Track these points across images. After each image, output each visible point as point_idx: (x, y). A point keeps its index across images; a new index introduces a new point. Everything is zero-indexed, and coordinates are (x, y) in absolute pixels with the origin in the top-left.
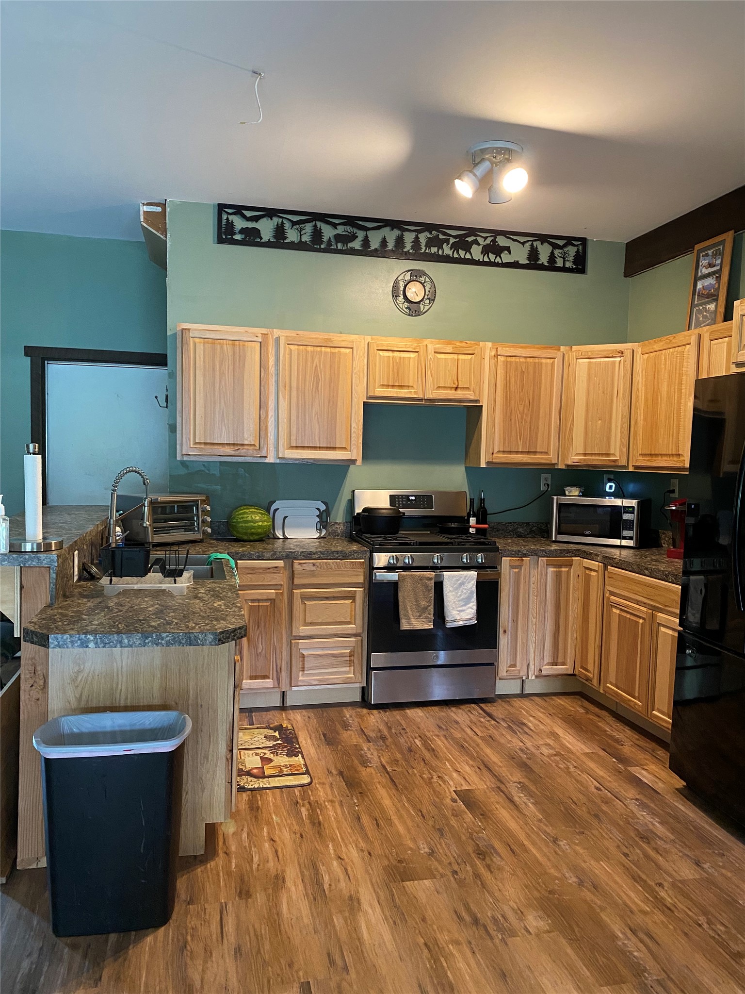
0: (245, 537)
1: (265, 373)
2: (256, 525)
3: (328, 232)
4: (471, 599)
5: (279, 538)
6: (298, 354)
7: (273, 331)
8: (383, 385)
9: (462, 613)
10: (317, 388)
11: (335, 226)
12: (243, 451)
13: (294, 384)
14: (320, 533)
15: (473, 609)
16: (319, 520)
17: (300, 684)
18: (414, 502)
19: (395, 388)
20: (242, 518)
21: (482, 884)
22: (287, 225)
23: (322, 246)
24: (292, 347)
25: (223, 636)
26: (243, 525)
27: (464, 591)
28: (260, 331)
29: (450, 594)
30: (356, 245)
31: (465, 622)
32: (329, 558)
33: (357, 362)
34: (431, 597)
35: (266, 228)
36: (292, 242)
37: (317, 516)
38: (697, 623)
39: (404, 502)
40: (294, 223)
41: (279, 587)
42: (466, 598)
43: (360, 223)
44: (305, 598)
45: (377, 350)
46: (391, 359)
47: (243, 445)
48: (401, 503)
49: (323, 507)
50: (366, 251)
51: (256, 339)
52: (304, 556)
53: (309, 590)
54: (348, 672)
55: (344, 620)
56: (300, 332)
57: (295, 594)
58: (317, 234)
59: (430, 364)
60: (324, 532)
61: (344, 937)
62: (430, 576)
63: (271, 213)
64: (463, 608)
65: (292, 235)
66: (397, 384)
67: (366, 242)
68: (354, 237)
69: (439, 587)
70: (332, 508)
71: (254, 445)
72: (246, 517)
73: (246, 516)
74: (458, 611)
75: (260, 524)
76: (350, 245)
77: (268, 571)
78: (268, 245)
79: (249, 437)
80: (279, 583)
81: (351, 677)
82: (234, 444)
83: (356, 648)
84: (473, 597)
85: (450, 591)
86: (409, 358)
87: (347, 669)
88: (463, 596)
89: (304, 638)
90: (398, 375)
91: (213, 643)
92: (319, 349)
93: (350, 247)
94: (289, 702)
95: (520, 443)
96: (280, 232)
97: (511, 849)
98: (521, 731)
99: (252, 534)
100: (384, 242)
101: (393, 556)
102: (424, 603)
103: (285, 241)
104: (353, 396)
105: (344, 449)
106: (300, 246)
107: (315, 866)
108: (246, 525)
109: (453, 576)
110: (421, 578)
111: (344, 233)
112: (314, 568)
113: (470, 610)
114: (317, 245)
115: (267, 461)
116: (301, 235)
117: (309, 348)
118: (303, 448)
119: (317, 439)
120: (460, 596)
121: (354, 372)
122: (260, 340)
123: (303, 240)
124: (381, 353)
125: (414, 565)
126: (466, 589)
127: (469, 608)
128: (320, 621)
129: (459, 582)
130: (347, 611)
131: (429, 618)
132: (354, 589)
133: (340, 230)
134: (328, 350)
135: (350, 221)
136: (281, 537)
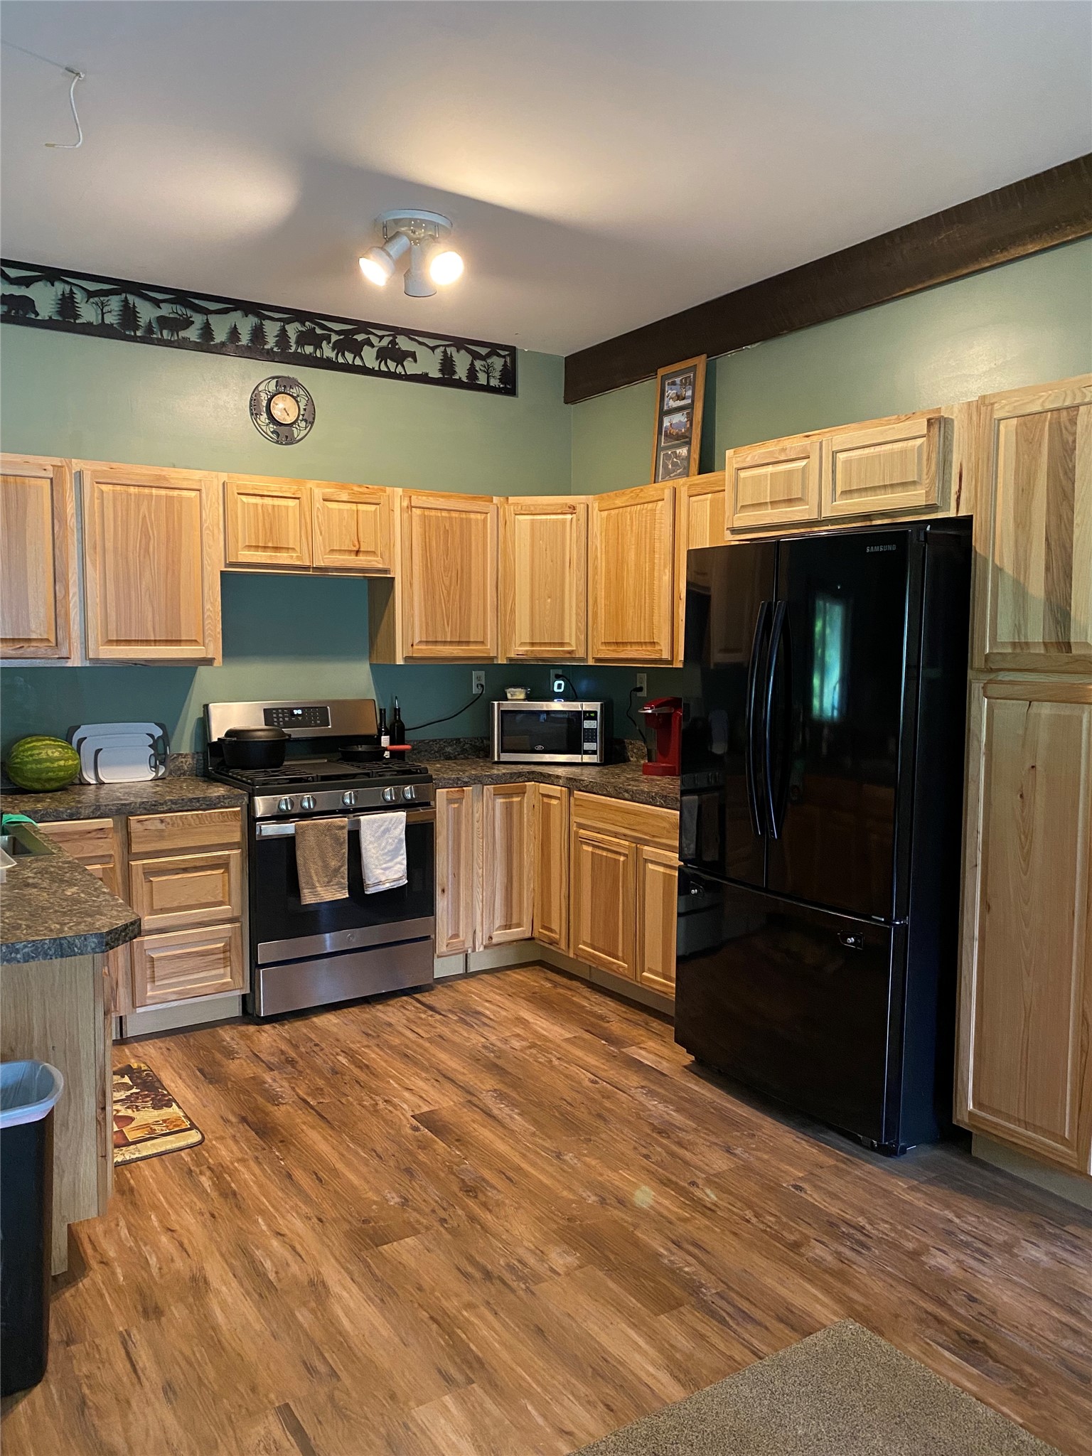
0: (37, 786)
1: (60, 527)
2: (56, 765)
3: (146, 312)
4: (400, 850)
5: (90, 784)
6: (115, 499)
7: (71, 462)
8: (250, 546)
9: (387, 872)
10: (147, 550)
11: (157, 303)
12: (29, 650)
13: (109, 545)
14: (157, 772)
15: (402, 864)
16: (153, 752)
17: (149, 1002)
18: (300, 718)
19: (269, 550)
20: (31, 755)
21: (482, 1227)
22: (79, 296)
23: (139, 334)
24: (104, 487)
25: (111, 938)
26: (34, 766)
27: (390, 841)
28: (48, 461)
29: (371, 846)
30: (192, 334)
31: (392, 884)
32: (185, 808)
33: (207, 511)
34: (344, 853)
35: (45, 298)
36: (90, 324)
37: (150, 746)
38: (692, 854)
39: (287, 719)
40: (90, 294)
41: (107, 859)
42: (392, 851)
43: (196, 301)
44: (149, 872)
45: (239, 494)
46: (260, 508)
47: (29, 640)
48: (281, 719)
49: (158, 732)
50: (206, 344)
51: (43, 474)
52: (145, 809)
53: (156, 860)
54: (223, 976)
55: (213, 900)
56: (114, 465)
57: (134, 868)
58: (129, 315)
59: (318, 517)
60: (162, 770)
61: (318, 1334)
62: (342, 824)
63: (52, 275)
64: (390, 864)
65: (88, 313)
66: (270, 545)
67: (207, 331)
68: (188, 323)
69: (354, 837)
70: (173, 734)
71: (48, 640)
72: (38, 754)
73: (37, 752)
74: (382, 869)
75: (62, 763)
76: (182, 334)
77: (89, 835)
78: (48, 324)
79: (38, 625)
80: (107, 853)
81: (229, 982)
82: (13, 640)
83: (233, 939)
84: (402, 848)
85: (371, 842)
86: (287, 507)
87: (221, 971)
88: (389, 848)
89: (150, 932)
90: (271, 532)
91: (97, 950)
92: (147, 491)
93: (183, 338)
94: (130, 1032)
95: (448, 630)
96: (67, 305)
97: (508, 1178)
98: (478, 1022)
99: (50, 780)
100: (234, 334)
101: (286, 800)
102: (334, 864)
103: (77, 322)
104: (205, 562)
105: (194, 642)
106: (102, 331)
107: (246, 1253)
108: (38, 766)
109: (375, 821)
110: (329, 828)
111: (171, 316)
112: (162, 826)
113: (399, 866)
114: (129, 330)
115: (70, 664)
116: (103, 314)
117: (132, 490)
118: (128, 642)
119: (151, 629)
120: (385, 847)
121: (205, 526)
122: (51, 476)
123: (107, 321)
124: (244, 498)
125: (317, 809)
126: (391, 838)
127: (397, 863)
128: (175, 904)
129: (382, 828)
130: (217, 886)
131: (342, 884)
132: (227, 852)
133: (166, 310)
134: (163, 492)
135: (181, 297)
136: (93, 782)
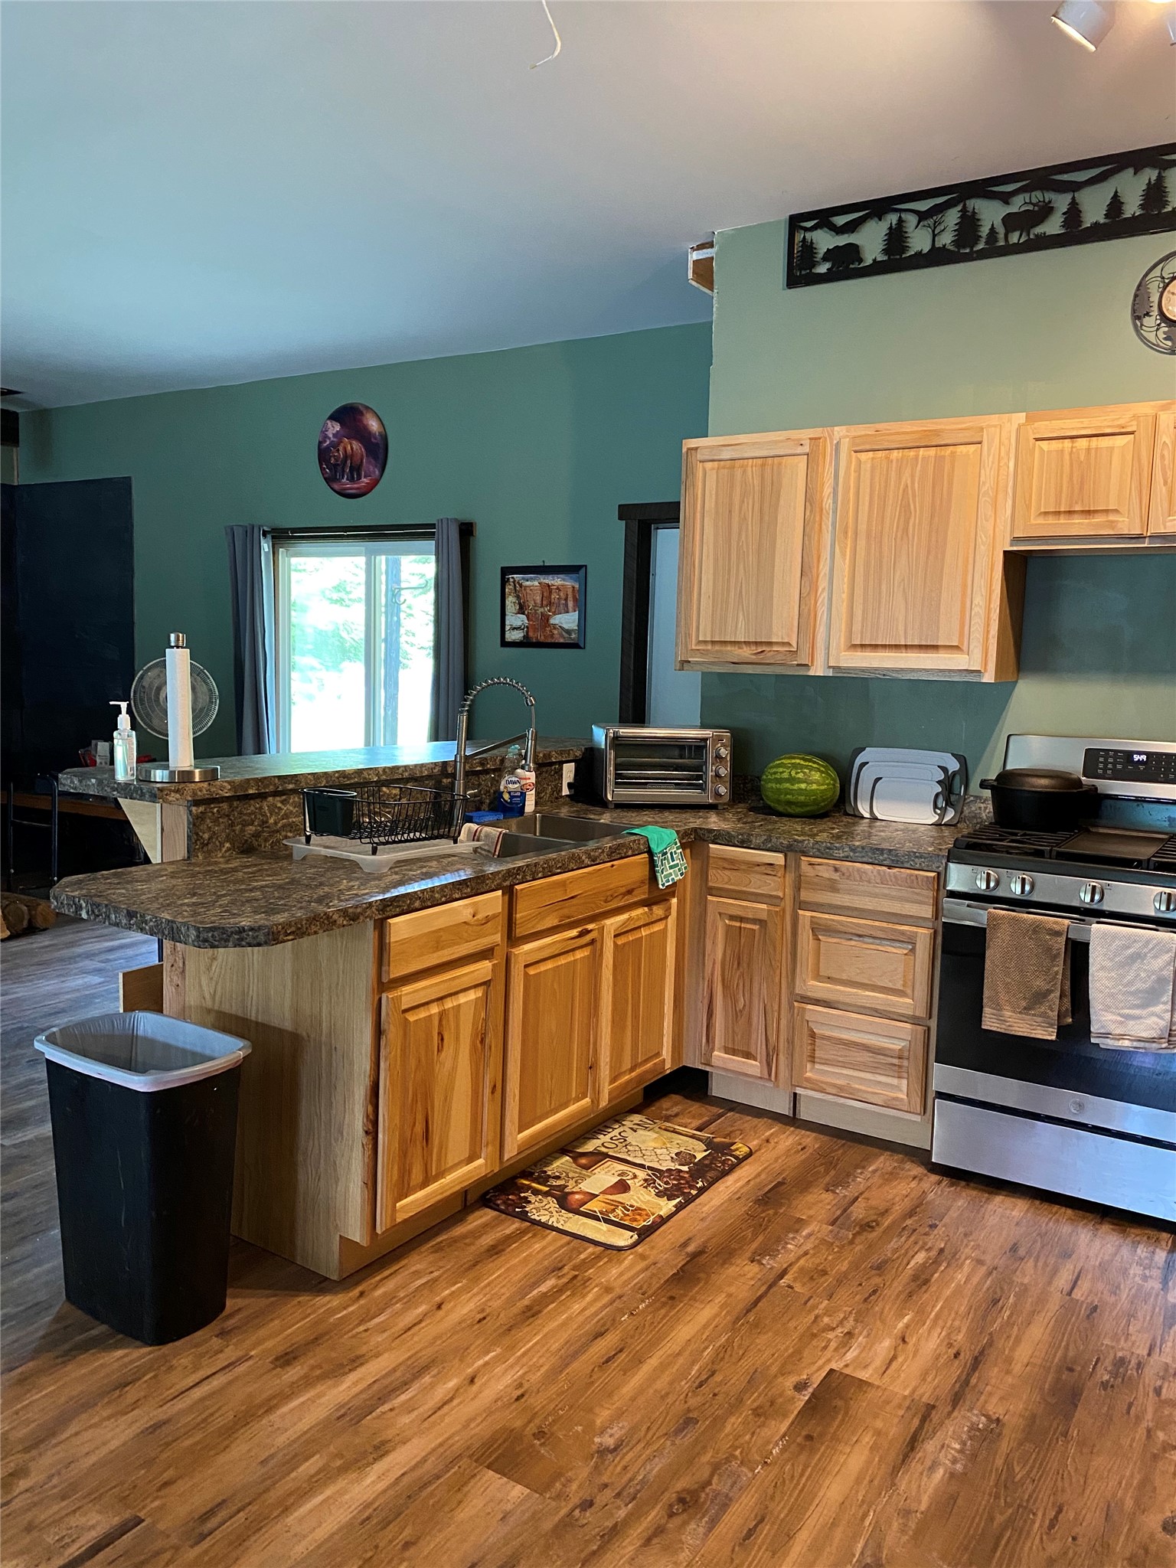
1: (811, 511)
2: (796, 787)
3: (991, 214)
4: (1162, 995)
5: (863, 817)
6: (873, 468)
7: (833, 431)
8: (1046, 513)
9: (1132, 1023)
10: (906, 529)
11: (1006, 198)
12: (768, 657)
13: (863, 527)
14: (942, 816)
15: (1162, 1019)
16: (940, 790)
17: (805, 1084)
18: (1142, 767)
19: (1076, 516)
20: (775, 773)
22: (911, 220)
23: (981, 246)
24: (863, 456)
27: (1143, 975)
28: (805, 434)
29: (1101, 974)
30: (1053, 226)
31: (1135, 1044)
32: (865, 860)
33: (988, 470)
34: (1057, 973)
35: (871, 240)
36: (919, 254)
37: (938, 782)
39: (1119, 767)
40: (922, 216)
41: (777, 901)
42: (1146, 991)
43: (1065, 177)
44: (817, 929)
45: (1037, 440)
46: (1067, 457)
47: (770, 644)
48: (1110, 766)
49: (954, 766)
50: (1076, 233)
51: (800, 450)
52: (819, 850)
53: (827, 916)
54: (898, 1088)
55: (890, 985)
56: (881, 426)
57: (801, 918)
58: (969, 225)
59: (1163, 457)
60: (950, 814)
62: (1057, 928)
63: (877, 208)
64: (1137, 1012)
65: (919, 241)
66: (1078, 508)
67: (1073, 214)
68: (1045, 211)
69: (1078, 954)
70: (974, 772)
71: (789, 644)
72: (781, 773)
73: (781, 770)
74: (1120, 1015)
76: (1039, 230)
77: (757, 868)
78: (878, 269)
79: (782, 629)
80: (774, 893)
81: (902, 1100)
82: (756, 643)
83: (913, 1044)
84: (1166, 991)
85: (1103, 968)
86: (1111, 449)
87: (895, 1081)
88: (1139, 985)
89: (817, 1002)
90: (1081, 489)
92: (912, 453)
93: (1036, 236)
96: (896, 239)
100: (1116, 205)
101: (988, 875)
102: (1040, 983)
103: (906, 255)
104: (979, 540)
105: (956, 648)
106: (936, 257)
109: (1115, 937)
110: (1036, 929)
111: (1022, 209)
112: (836, 876)
113: (1155, 1019)
114: (964, 248)
115: (811, 673)
116: (934, 236)
117: (895, 454)
118: (874, 647)
119: (902, 633)
120: (1130, 983)
121: (983, 490)
122: (807, 451)
123: (938, 244)
124: (1044, 445)
125: (1035, 898)
126: (1145, 970)
127: (1153, 1014)
128: (844, 977)
129: (1130, 951)
130: (896, 969)
131: (1049, 1017)
132: (914, 929)
133: (1017, 205)
134: (932, 452)
135: (1042, 179)
136: (867, 815)
